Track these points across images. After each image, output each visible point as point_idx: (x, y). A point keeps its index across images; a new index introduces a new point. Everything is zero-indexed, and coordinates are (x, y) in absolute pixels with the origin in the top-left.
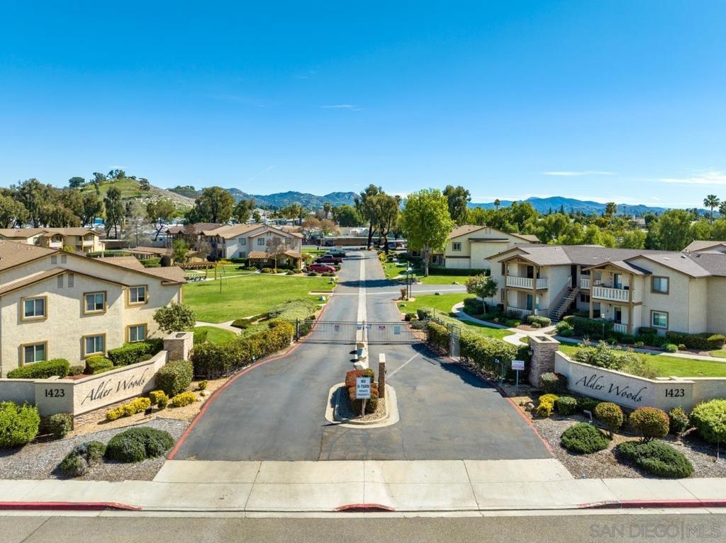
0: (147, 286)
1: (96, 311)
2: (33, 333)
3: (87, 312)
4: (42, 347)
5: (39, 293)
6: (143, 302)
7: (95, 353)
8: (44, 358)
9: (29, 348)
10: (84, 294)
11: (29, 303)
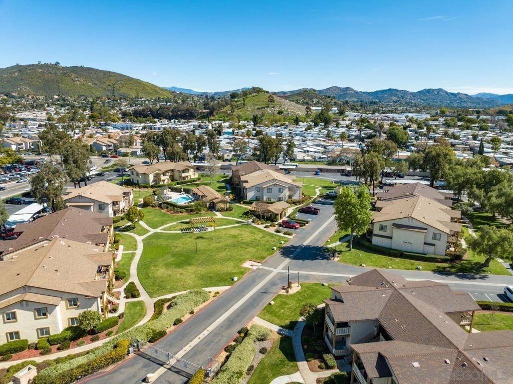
0: (77, 298)
1: (42, 317)
2: (12, 327)
3: (37, 317)
4: (17, 333)
5: (12, 310)
6: (76, 307)
7: (45, 336)
8: (19, 338)
9: (11, 334)
10: (35, 309)
11: (8, 314)
